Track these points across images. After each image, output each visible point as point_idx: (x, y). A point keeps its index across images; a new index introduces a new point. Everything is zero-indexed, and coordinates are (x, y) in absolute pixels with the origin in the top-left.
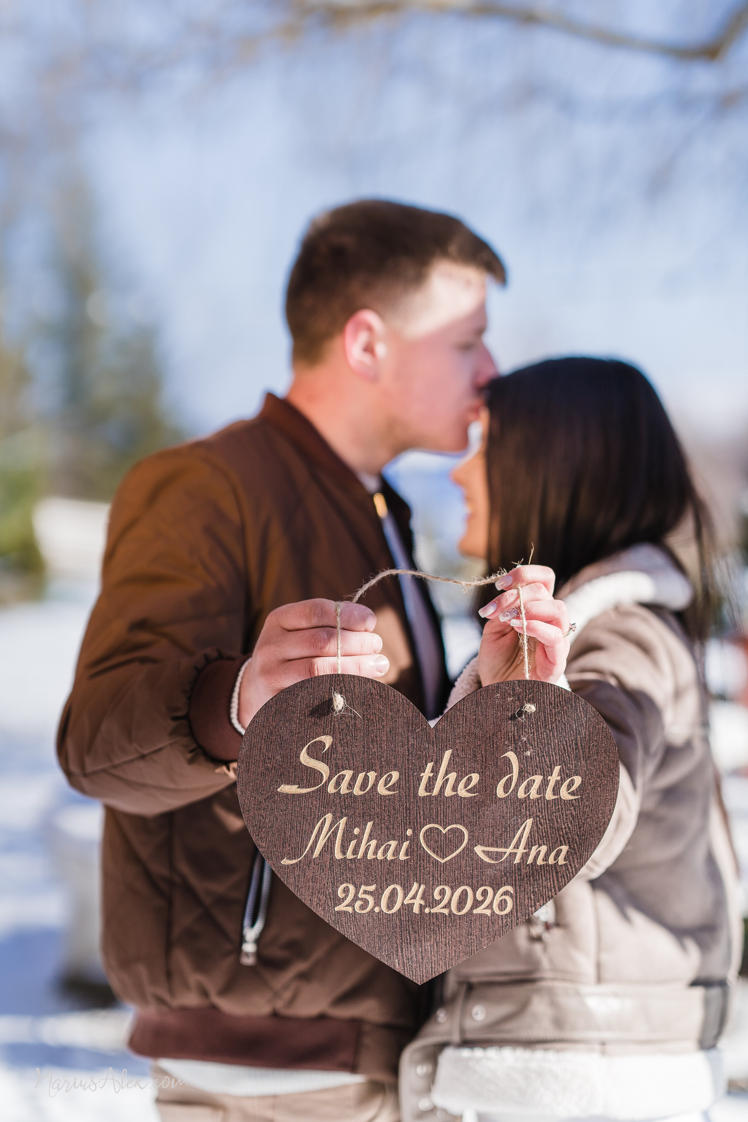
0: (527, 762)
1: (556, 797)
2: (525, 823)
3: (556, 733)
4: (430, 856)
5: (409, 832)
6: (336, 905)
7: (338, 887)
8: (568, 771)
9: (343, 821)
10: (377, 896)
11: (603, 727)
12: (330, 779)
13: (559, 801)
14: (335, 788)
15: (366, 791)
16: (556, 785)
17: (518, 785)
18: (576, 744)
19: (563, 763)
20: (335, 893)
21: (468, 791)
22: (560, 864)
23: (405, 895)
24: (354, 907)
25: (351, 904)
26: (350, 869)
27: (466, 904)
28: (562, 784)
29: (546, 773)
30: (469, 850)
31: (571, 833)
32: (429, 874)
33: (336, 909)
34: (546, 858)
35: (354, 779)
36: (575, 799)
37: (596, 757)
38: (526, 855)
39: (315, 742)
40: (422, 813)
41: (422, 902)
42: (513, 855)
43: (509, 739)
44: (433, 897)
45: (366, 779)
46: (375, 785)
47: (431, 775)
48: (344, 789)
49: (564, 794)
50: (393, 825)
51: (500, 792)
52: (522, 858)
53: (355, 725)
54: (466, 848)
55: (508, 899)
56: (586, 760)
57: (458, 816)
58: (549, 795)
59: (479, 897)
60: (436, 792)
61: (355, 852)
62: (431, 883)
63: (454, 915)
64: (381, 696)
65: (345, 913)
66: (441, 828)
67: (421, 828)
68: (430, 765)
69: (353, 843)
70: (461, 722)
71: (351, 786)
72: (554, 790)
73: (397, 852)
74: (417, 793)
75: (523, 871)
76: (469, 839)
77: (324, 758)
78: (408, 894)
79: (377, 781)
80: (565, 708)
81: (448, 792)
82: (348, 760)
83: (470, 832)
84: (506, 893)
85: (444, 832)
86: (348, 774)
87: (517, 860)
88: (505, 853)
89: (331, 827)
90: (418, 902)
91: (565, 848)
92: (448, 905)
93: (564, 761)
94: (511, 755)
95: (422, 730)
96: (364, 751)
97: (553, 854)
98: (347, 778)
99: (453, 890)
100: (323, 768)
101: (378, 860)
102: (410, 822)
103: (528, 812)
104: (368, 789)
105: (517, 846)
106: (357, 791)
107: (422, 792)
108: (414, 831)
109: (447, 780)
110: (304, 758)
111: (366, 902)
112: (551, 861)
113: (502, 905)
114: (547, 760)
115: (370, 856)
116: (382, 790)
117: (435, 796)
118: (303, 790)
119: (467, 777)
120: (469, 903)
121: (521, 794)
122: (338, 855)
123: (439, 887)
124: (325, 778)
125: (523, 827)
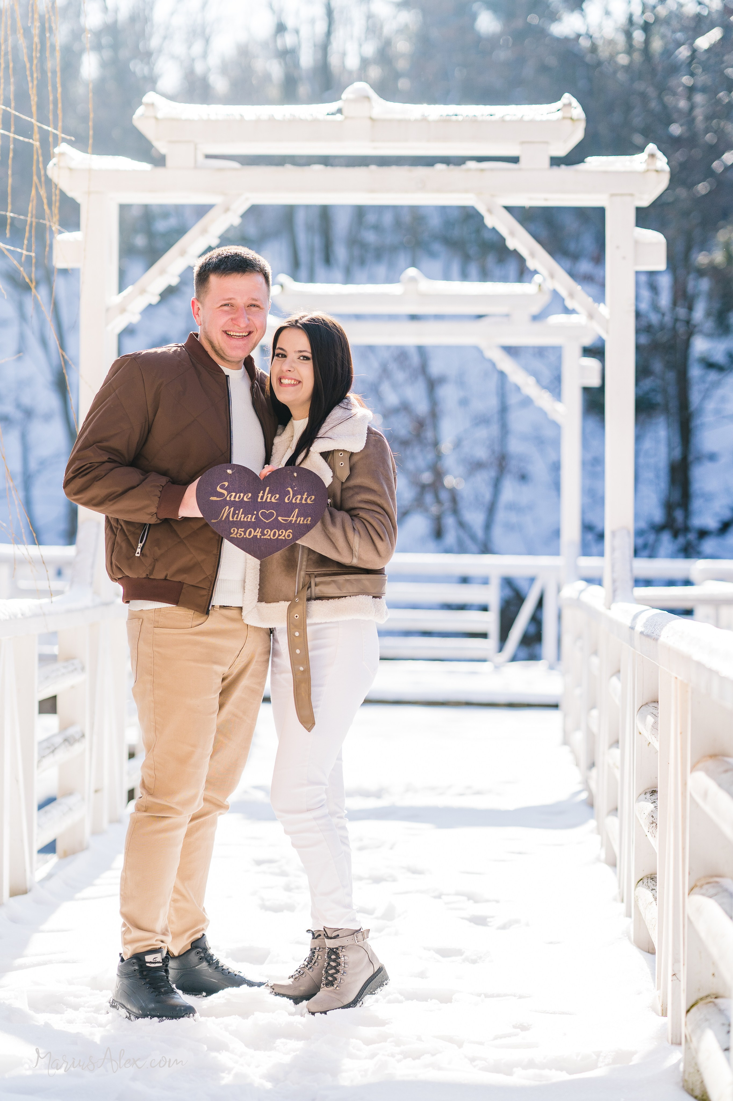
0: (295, 491)
1: (306, 502)
2: (295, 510)
3: (305, 482)
4: (262, 520)
5: (255, 512)
7: (231, 529)
8: (309, 494)
9: (232, 509)
10: (245, 532)
12: (227, 496)
13: (307, 504)
14: (229, 498)
16: (305, 499)
17: (292, 499)
18: (312, 486)
19: (308, 491)
20: (230, 531)
21: (275, 500)
22: (308, 523)
23: (254, 532)
25: (236, 534)
26: (235, 524)
28: (308, 498)
29: (302, 495)
30: (276, 518)
31: (311, 514)
32: (262, 526)
33: (231, 536)
34: (303, 521)
36: (312, 503)
37: (319, 490)
38: (296, 521)
39: (222, 484)
40: (259, 507)
41: (261, 535)
42: (292, 520)
43: (289, 484)
44: (264, 533)
45: (240, 496)
46: (243, 498)
47: (262, 495)
48: (232, 499)
49: (309, 501)
50: (250, 510)
51: (286, 501)
53: (236, 479)
54: (275, 518)
55: (290, 534)
56: (316, 491)
57: (272, 508)
58: (304, 502)
59: (281, 534)
60: (264, 500)
61: (237, 518)
62: (263, 528)
63: (272, 539)
65: (234, 537)
67: (259, 511)
68: (262, 492)
69: (236, 515)
71: (235, 497)
73: (251, 519)
75: (295, 526)
76: (276, 515)
77: (225, 489)
79: (244, 496)
81: (268, 500)
82: (233, 490)
83: (276, 513)
84: (290, 532)
85: (267, 512)
86: (234, 494)
87: (293, 522)
88: (289, 520)
89: (228, 510)
90: (259, 535)
91: (310, 518)
92: (270, 535)
94: (290, 489)
95: (259, 481)
96: (239, 487)
97: (306, 520)
98: (233, 496)
99: (271, 531)
100: (225, 492)
101: (245, 521)
102: (255, 509)
103: (296, 507)
104: (240, 499)
105: (293, 517)
106: (237, 499)
107: (259, 500)
108: (257, 512)
109: (268, 497)
110: (219, 489)
111: (241, 534)
112: (305, 522)
113: (289, 536)
114: (302, 491)
115: (242, 520)
116: (245, 499)
117: (264, 502)
118: (218, 499)
119: (274, 496)
120: (277, 535)
121: (294, 501)
122: (231, 519)
123: (266, 530)
124: (226, 495)
125: (294, 512)
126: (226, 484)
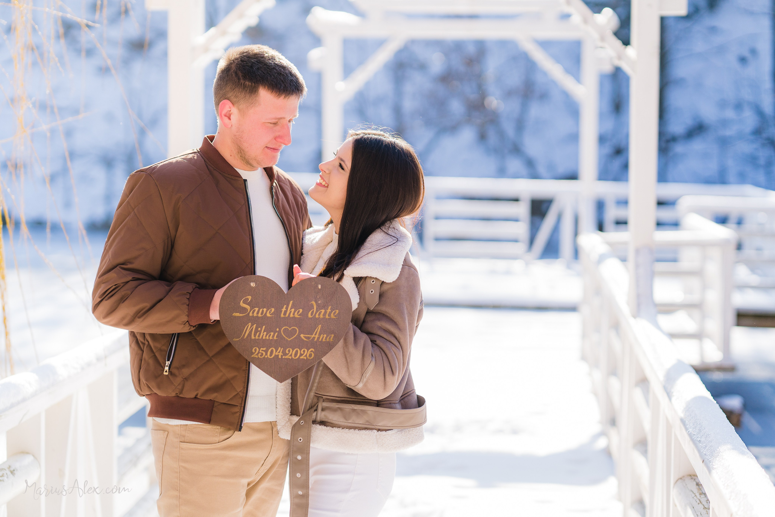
0: (319, 305)
1: (329, 317)
2: (318, 326)
3: (329, 295)
4: (285, 338)
5: (278, 330)
6: (252, 355)
7: (252, 349)
8: (333, 308)
9: (255, 325)
10: (266, 352)
13: (330, 319)
14: (252, 314)
15: (263, 315)
16: (329, 313)
17: (316, 313)
18: (337, 299)
19: (331, 305)
20: (252, 350)
21: (298, 315)
22: (331, 341)
23: (276, 352)
24: (258, 356)
25: (257, 354)
26: (257, 342)
27: (297, 355)
28: (331, 313)
29: (326, 309)
30: (299, 335)
31: (334, 330)
32: (284, 344)
33: (252, 356)
34: (326, 339)
35: (258, 311)
36: (336, 318)
37: (343, 304)
38: (319, 338)
39: (245, 299)
40: (282, 323)
41: (282, 354)
42: (314, 338)
43: (312, 297)
44: (286, 352)
45: (263, 311)
47: (285, 310)
48: (255, 314)
49: (332, 316)
50: (272, 327)
51: (310, 316)
52: (317, 339)
53: (259, 293)
55: (312, 353)
56: (340, 305)
57: (295, 324)
58: (327, 317)
59: (303, 353)
60: (287, 315)
61: (259, 336)
62: (285, 347)
63: (293, 359)
64: (268, 283)
65: (255, 358)
67: (282, 328)
68: (285, 306)
69: (258, 333)
70: (296, 291)
71: (258, 313)
72: (329, 315)
73: (273, 336)
74: (280, 316)
75: (318, 343)
76: (299, 332)
77: (248, 304)
78: (277, 351)
79: (267, 312)
80: (332, 287)
81: (291, 316)
82: (256, 304)
83: (299, 330)
84: (312, 351)
85: (290, 329)
86: (257, 309)
87: (316, 340)
88: (311, 337)
89: (251, 328)
90: (281, 354)
91: (333, 335)
92: (291, 355)
94: (314, 303)
95: (282, 294)
96: (262, 302)
97: (328, 338)
98: (256, 311)
99: (293, 350)
100: (248, 307)
101: (266, 339)
102: (278, 326)
103: (319, 323)
105: (315, 335)
106: (260, 315)
107: (282, 315)
108: (279, 329)
109: (291, 312)
110: (242, 304)
111: (262, 354)
112: (328, 340)
113: (310, 355)
114: (326, 304)
115: (264, 338)
116: (268, 315)
117: (287, 317)
118: (241, 315)
119: (298, 310)
120: (299, 355)
121: (317, 316)
122: (253, 337)
123: (288, 349)
124: (249, 311)
125: (318, 328)
126: (250, 298)
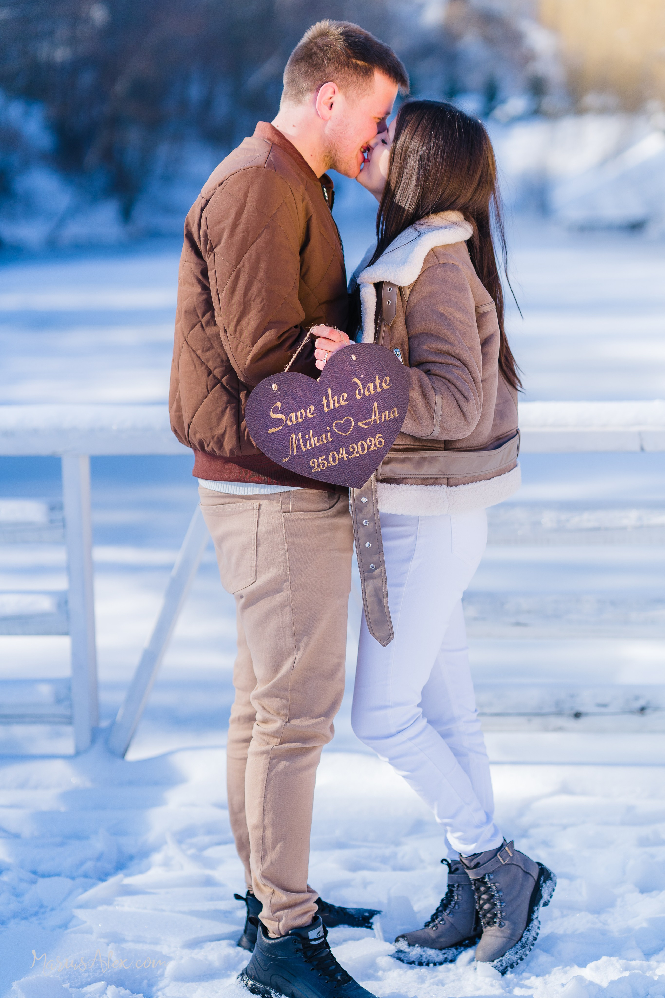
0: (363, 380)
1: (382, 389)
2: (374, 405)
3: (370, 363)
4: (341, 435)
6: (312, 470)
7: (309, 462)
8: (382, 376)
10: (327, 459)
11: (388, 352)
12: (287, 420)
13: (384, 390)
14: (291, 423)
15: (303, 419)
16: (379, 384)
17: (364, 391)
18: (380, 364)
19: (378, 374)
20: (309, 465)
21: (345, 402)
22: (396, 416)
24: (319, 468)
25: (318, 467)
26: (311, 453)
28: (382, 383)
29: (373, 381)
30: (356, 425)
31: (395, 402)
32: (344, 442)
34: (389, 416)
35: (296, 416)
36: (390, 387)
37: (391, 366)
39: (274, 407)
40: (330, 419)
41: (347, 455)
42: (375, 420)
43: (351, 373)
44: (350, 451)
45: (301, 414)
46: (306, 415)
47: (327, 401)
48: (294, 422)
49: (385, 386)
50: (320, 428)
51: (358, 397)
52: (379, 420)
53: (287, 394)
55: (381, 439)
56: (388, 369)
57: (345, 413)
58: (379, 389)
59: (369, 444)
60: (332, 407)
61: (310, 445)
62: (346, 445)
63: (362, 455)
64: (292, 378)
65: (317, 471)
66: (341, 422)
67: (332, 424)
68: (324, 398)
69: (308, 442)
70: (329, 374)
71: (296, 419)
72: (380, 387)
73: (327, 438)
74: (324, 411)
75: (382, 425)
76: (354, 421)
77: (280, 412)
78: (339, 454)
79: (306, 412)
80: (369, 351)
81: (337, 405)
82: (290, 409)
83: (353, 418)
84: (379, 437)
86: (293, 415)
87: (378, 422)
88: (372, 421)
89: (296, 439)
90: (345, 455)
91: (395, 409)
92: (358, 452)
93: (379, 373)
94: (356, 380)
95: (314, 384)
96: (295, 403)
97: (392, 413)
98: (294, 417)
99: (357, 445)
100: (282, 416)
101: (320, 445)
102: (327, 424)
103: (373, 400)
104: (304, 418)
105: (375, 416)
106: (300, 420)
107: (326, 410)
108: (330, 427)
109: (334, 401)
110: (273, 416)
111: (324, 464)
112: (392, 416)
113: (380, 443)
114: (371, 375)
115: (317, 444)
116: (310, 416)
117: (332, 409)
118: (278, 429)
119: (341, 396)
120: (366, 447)
121: (367, 394)
122: (304, 449)
123: (351, 446)
124: (285, 420)
125: (374, 408)
